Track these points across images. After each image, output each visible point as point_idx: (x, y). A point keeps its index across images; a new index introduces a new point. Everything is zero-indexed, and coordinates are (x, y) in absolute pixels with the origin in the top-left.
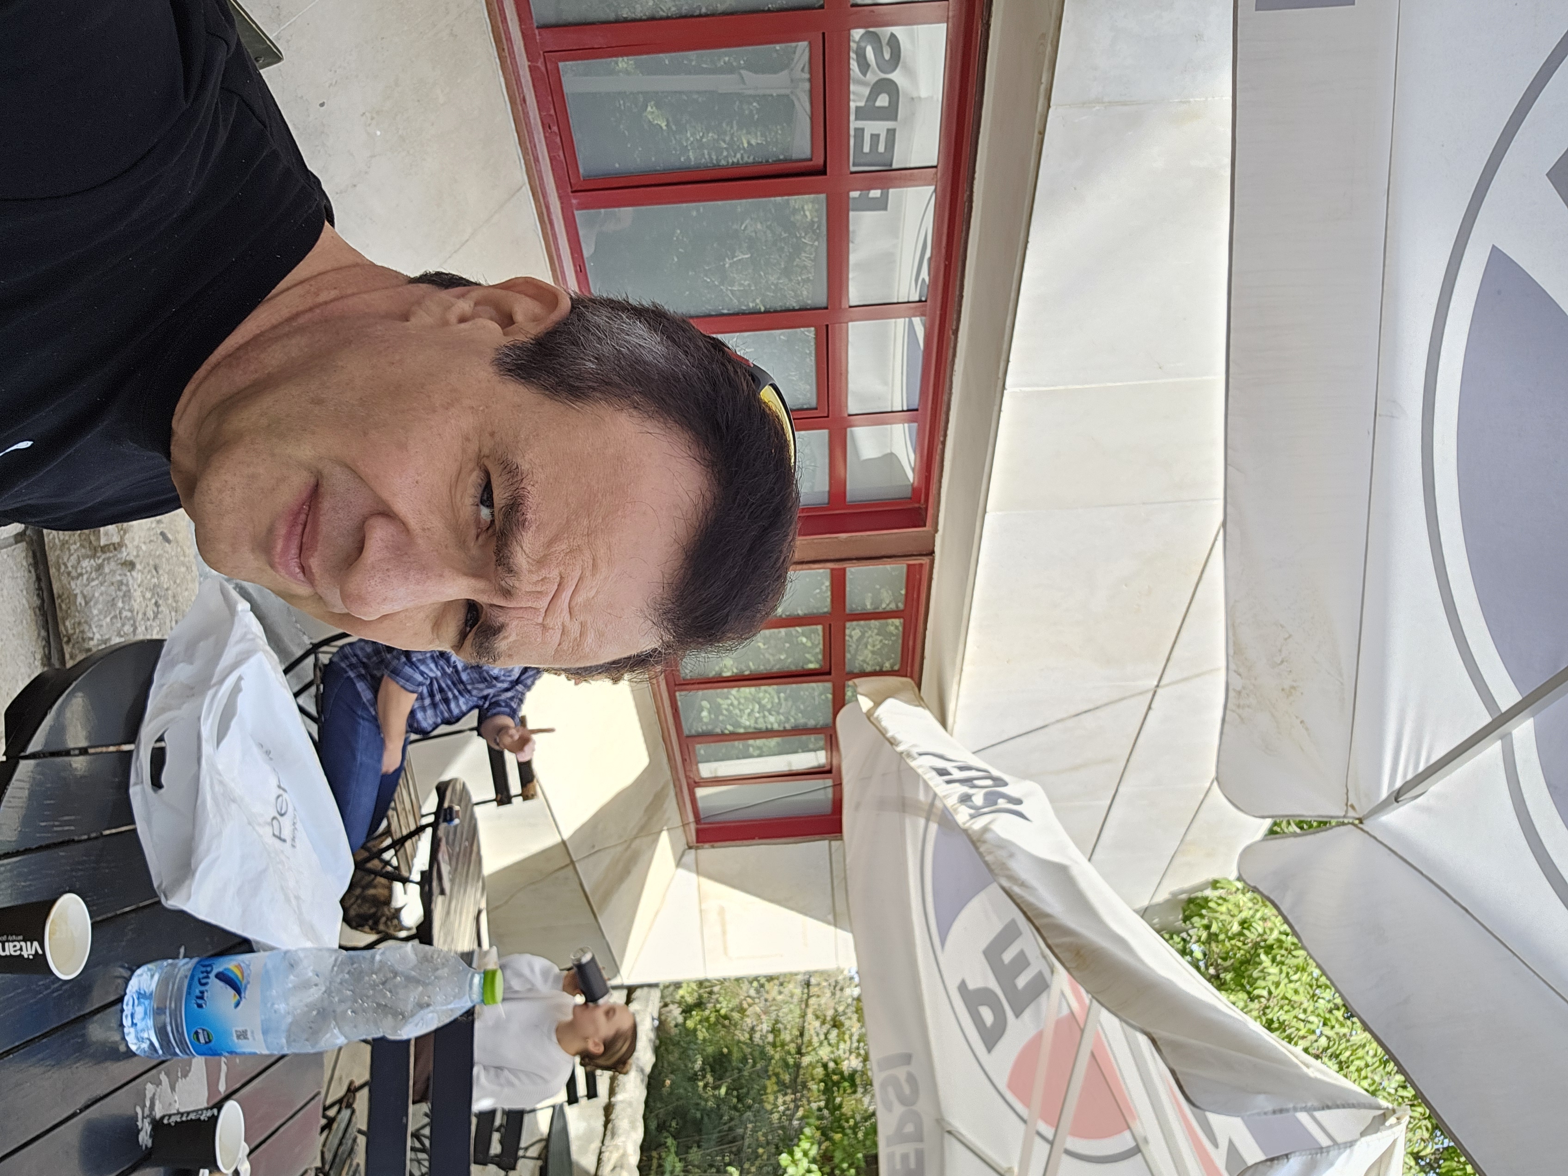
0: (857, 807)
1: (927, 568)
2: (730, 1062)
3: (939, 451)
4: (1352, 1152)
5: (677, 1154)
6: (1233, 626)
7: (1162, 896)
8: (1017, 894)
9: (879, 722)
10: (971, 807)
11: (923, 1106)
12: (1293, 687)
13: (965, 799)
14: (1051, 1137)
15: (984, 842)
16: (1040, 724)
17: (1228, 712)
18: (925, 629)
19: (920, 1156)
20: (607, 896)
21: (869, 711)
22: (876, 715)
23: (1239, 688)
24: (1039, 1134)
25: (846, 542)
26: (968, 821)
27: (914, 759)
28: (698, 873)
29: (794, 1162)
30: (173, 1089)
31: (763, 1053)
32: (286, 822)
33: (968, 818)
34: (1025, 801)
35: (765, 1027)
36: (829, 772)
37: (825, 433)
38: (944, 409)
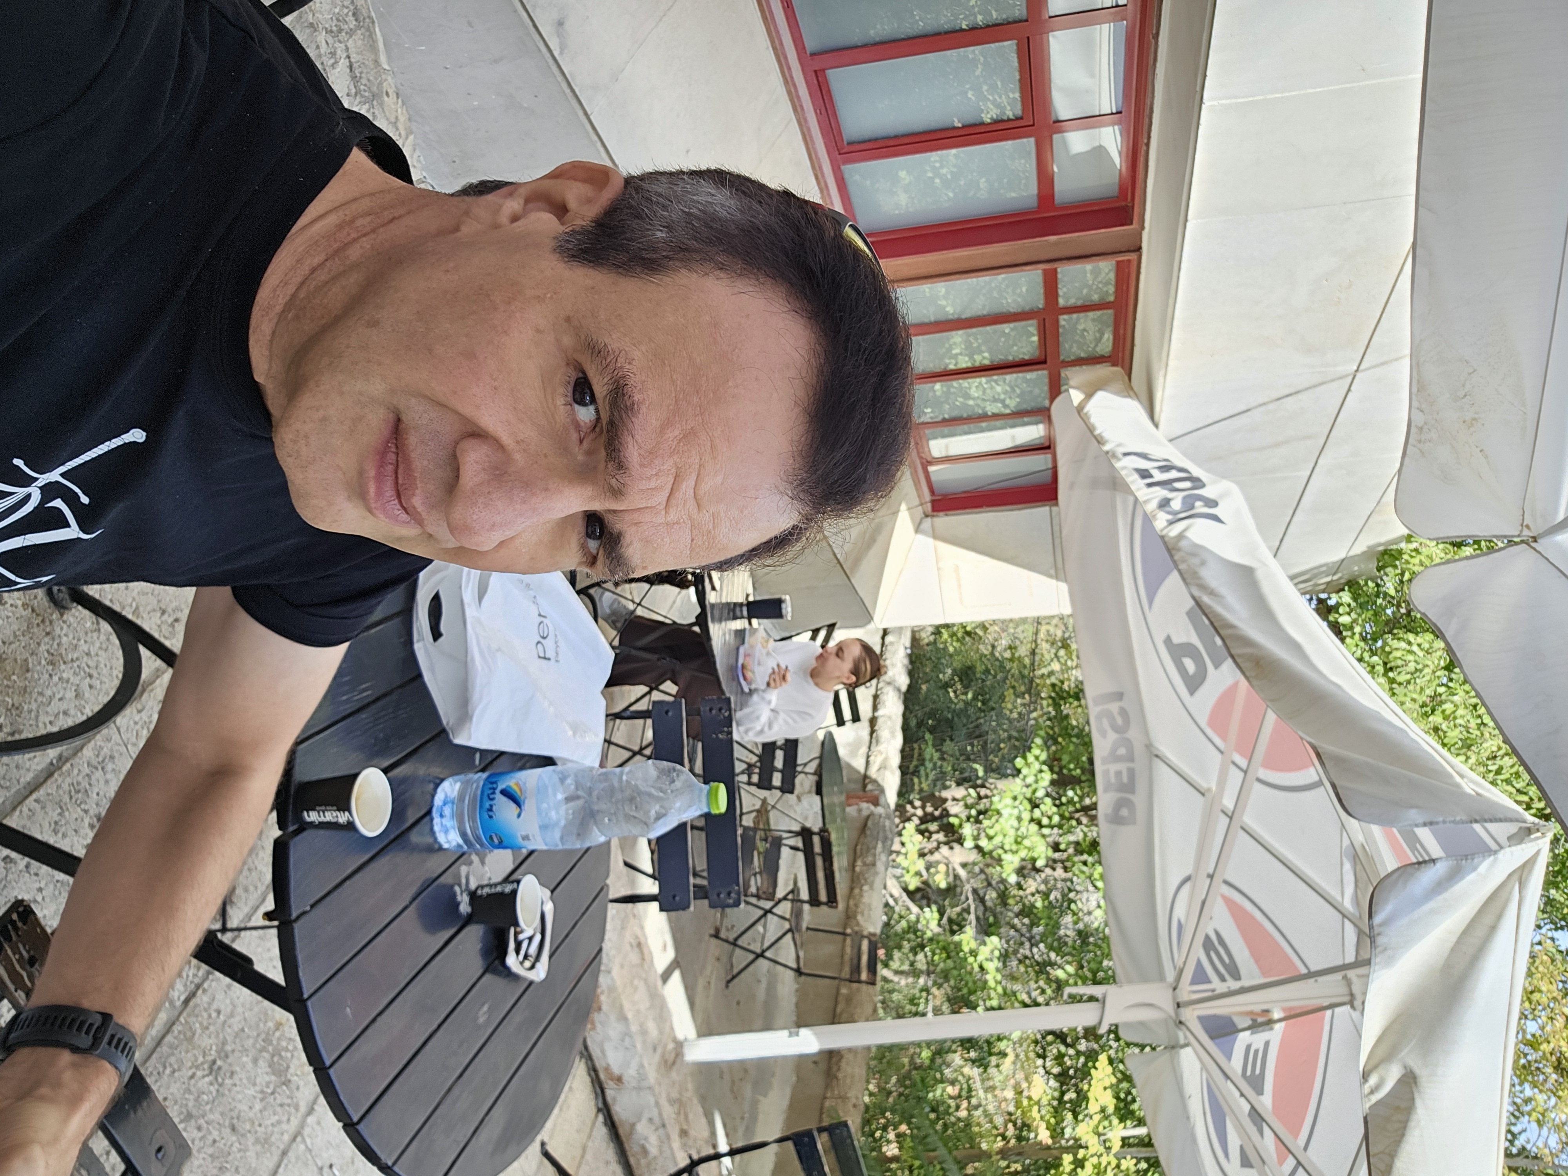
0: (1072, 486)
1: (1135, 263)
2: (974, 673)
3: (1143, 153)
4: (1495, 859)
5: (934, 746)
6: (1418, 364)
7: (1360, 548)
8: (1206, 605)
9: (1089, 418)
10: (1169, 513)
11: (1133, 733)
12: (1474, 419)
13: (1164, 504)
14: (1245, 766)
15: (1179, 550)
16: (1243, 408)
17: (1409, 447)
18: (1135, 319)
19: (1131, 773)
20: (857, 561)
21: (1080, 404)
22: (1085, 410)
23: (1420, 425)
24: (1234, 763)
25: (1056, 243)
26: (1166, 527)
27: (1119, 460)
28: (935, 537)
29: (1028, 765)
30: (483, 862)
31: (1002, 667)
32: (549, 643)
33: (1165, 524)
34: (1221, 504)
35: (1004, 642)
36: (1049, 447)
37: (1032, 140)
38: (1147, 111)
